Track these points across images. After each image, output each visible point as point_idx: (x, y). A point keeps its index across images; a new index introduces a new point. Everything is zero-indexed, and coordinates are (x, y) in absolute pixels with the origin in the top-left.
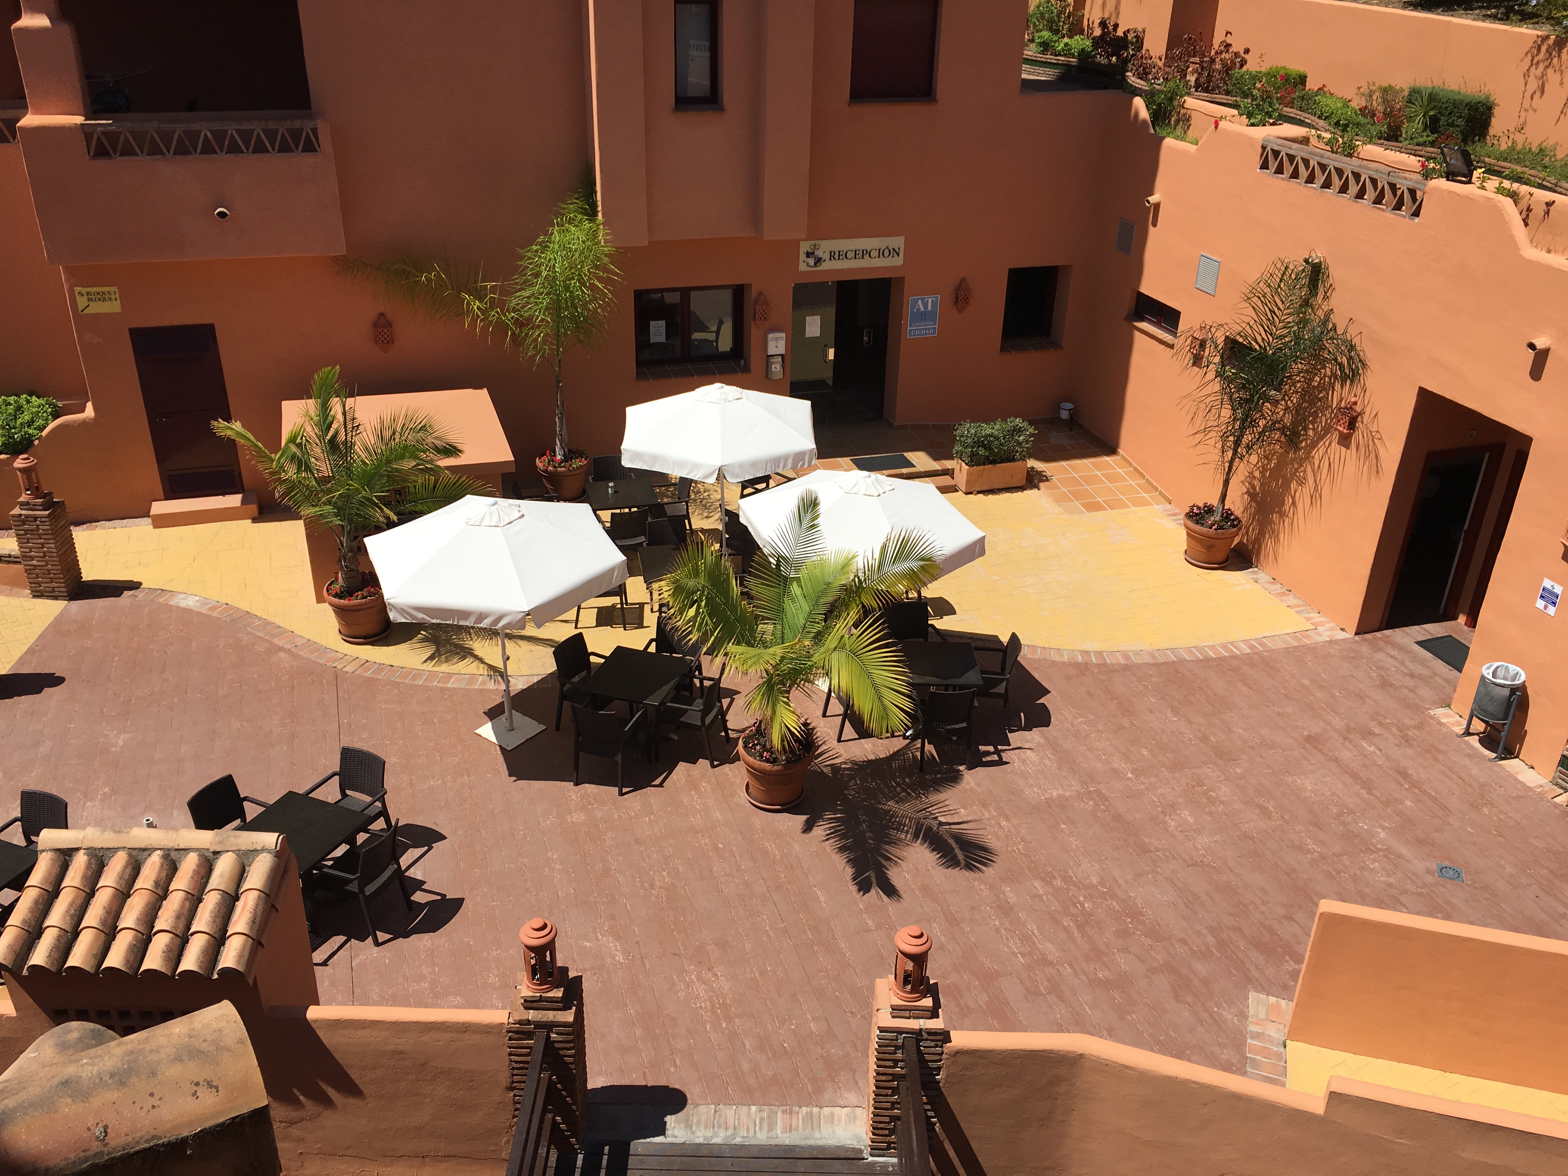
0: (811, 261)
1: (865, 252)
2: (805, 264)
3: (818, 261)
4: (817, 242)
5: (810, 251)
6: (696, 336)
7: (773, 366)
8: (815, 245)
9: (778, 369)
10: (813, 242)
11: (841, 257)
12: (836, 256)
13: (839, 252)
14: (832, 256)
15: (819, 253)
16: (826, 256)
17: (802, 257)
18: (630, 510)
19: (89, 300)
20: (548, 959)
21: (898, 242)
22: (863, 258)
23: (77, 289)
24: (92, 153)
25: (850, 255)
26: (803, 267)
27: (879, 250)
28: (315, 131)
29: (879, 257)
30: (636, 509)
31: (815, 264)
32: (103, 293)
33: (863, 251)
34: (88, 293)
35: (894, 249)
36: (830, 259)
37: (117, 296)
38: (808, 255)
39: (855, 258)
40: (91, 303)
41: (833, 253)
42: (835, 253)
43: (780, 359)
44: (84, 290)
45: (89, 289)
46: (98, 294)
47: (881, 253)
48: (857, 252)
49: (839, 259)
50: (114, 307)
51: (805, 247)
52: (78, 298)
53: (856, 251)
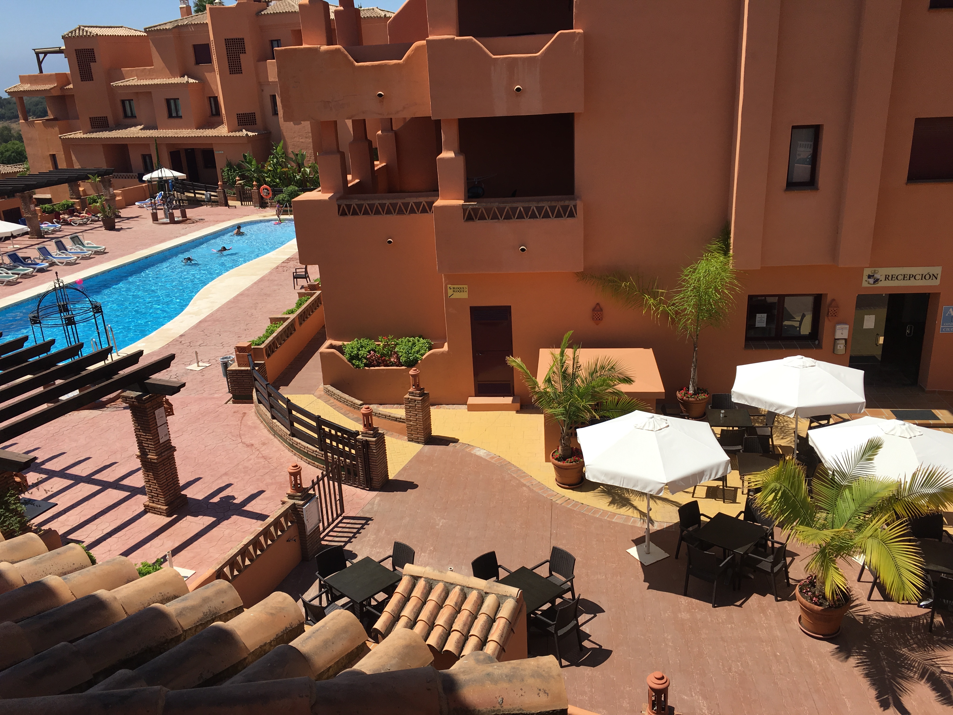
0: (871, 281)
1: (911, 276)
2: (867, 282)
3: (876, 281)
4: (876, 269)
5: (870, 274)
6: (786, 323)
7: (839, 346)
8: (875, 271)
9: (842, 348)
10: (873, 269)
11: (893, 279)
12: (890, 278)
13: (892, 275)
14: (887, 278)
15: (877, 276)
16: (883, 278)
17: (865, 278)
18: (733, 428)
19: (454, 291)
20: (663, 699)
21: (937, 270)
22: (909, 279)
23: (449, 286)
24: (465, 219)
25: (900, 277)
26: (865, 284)
27: (922, 275)
28: (575, 206)
29: (922, 279)
30: (737, 428)
31: (874, 282)
32: (461, 288)
33: (910, 275)
34: (453, 288)
35: (933, 275)
36: (885, 280)
37: (467, 290)
38: (869, 277)
39: (904, 279)
40: (454, 293)
41: (887, 276)
42: (889, 276)
43: (844, 341)
44: (452, 286)
45: (455, 286)
46: (458, 288)
47: (923, 277)
48: (906, 276)
49: (892, 280)
50: (464, 295)
51: (867, 272)
52: (449, 290)
53: (904, 275)
